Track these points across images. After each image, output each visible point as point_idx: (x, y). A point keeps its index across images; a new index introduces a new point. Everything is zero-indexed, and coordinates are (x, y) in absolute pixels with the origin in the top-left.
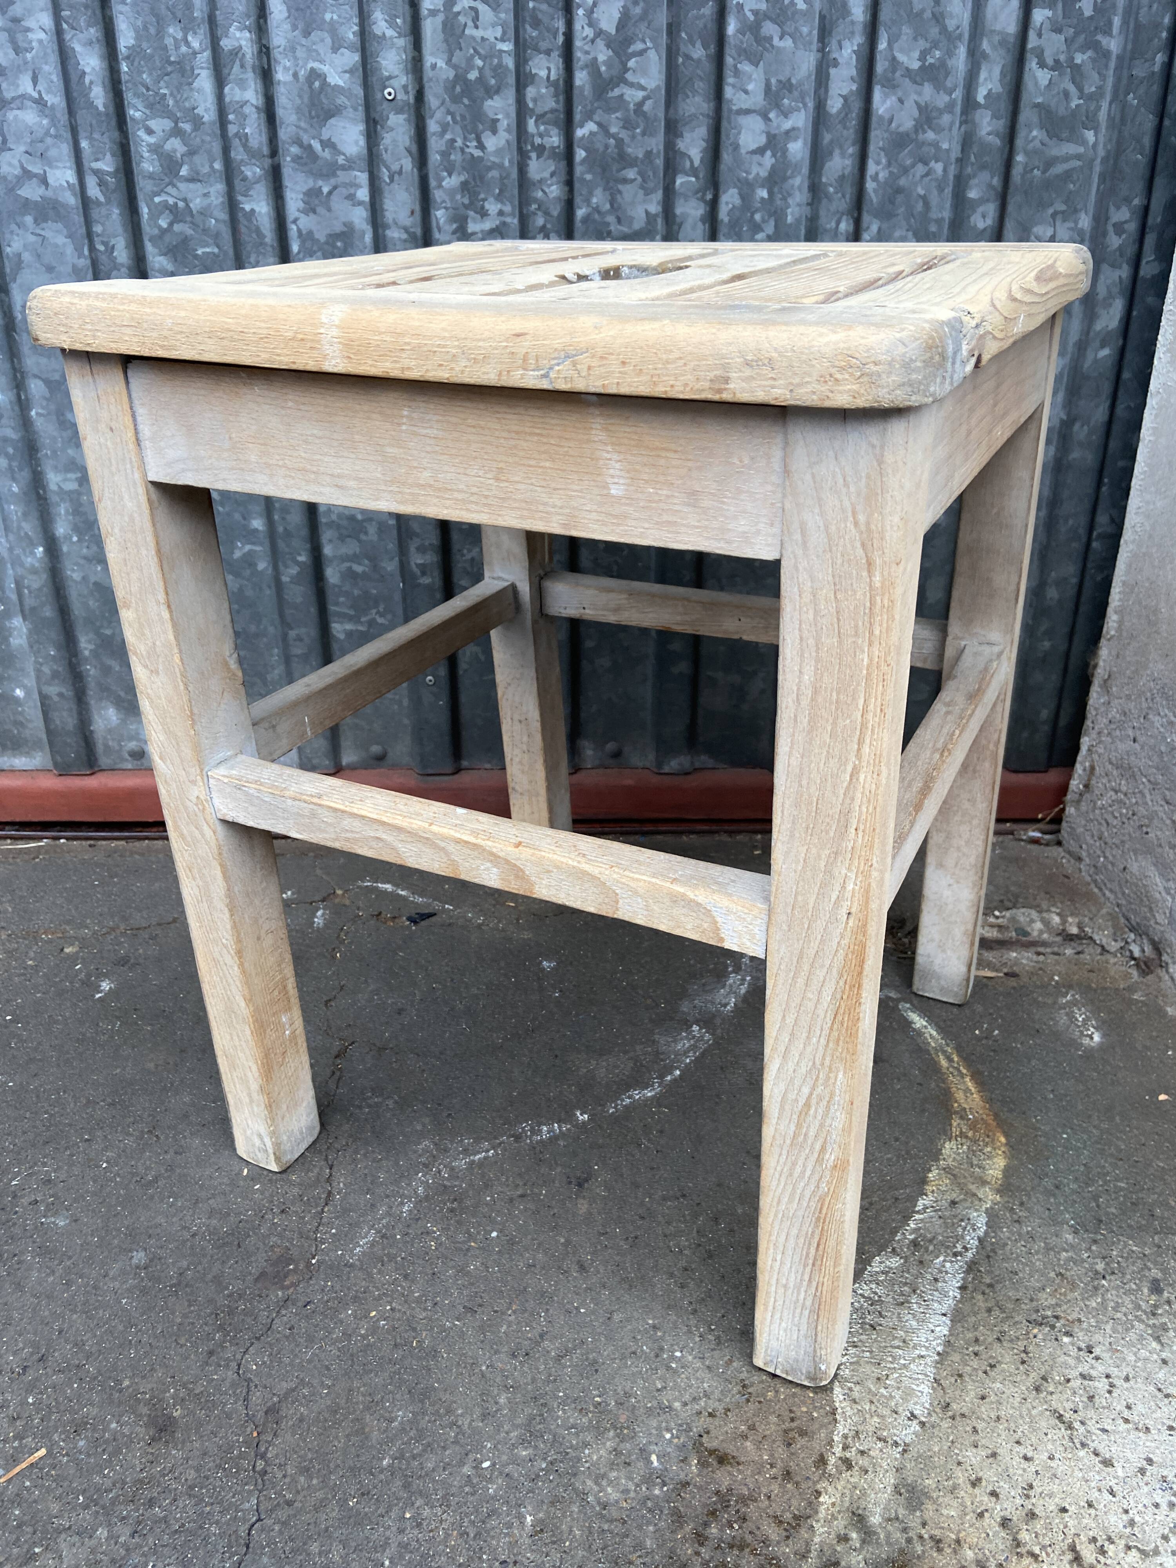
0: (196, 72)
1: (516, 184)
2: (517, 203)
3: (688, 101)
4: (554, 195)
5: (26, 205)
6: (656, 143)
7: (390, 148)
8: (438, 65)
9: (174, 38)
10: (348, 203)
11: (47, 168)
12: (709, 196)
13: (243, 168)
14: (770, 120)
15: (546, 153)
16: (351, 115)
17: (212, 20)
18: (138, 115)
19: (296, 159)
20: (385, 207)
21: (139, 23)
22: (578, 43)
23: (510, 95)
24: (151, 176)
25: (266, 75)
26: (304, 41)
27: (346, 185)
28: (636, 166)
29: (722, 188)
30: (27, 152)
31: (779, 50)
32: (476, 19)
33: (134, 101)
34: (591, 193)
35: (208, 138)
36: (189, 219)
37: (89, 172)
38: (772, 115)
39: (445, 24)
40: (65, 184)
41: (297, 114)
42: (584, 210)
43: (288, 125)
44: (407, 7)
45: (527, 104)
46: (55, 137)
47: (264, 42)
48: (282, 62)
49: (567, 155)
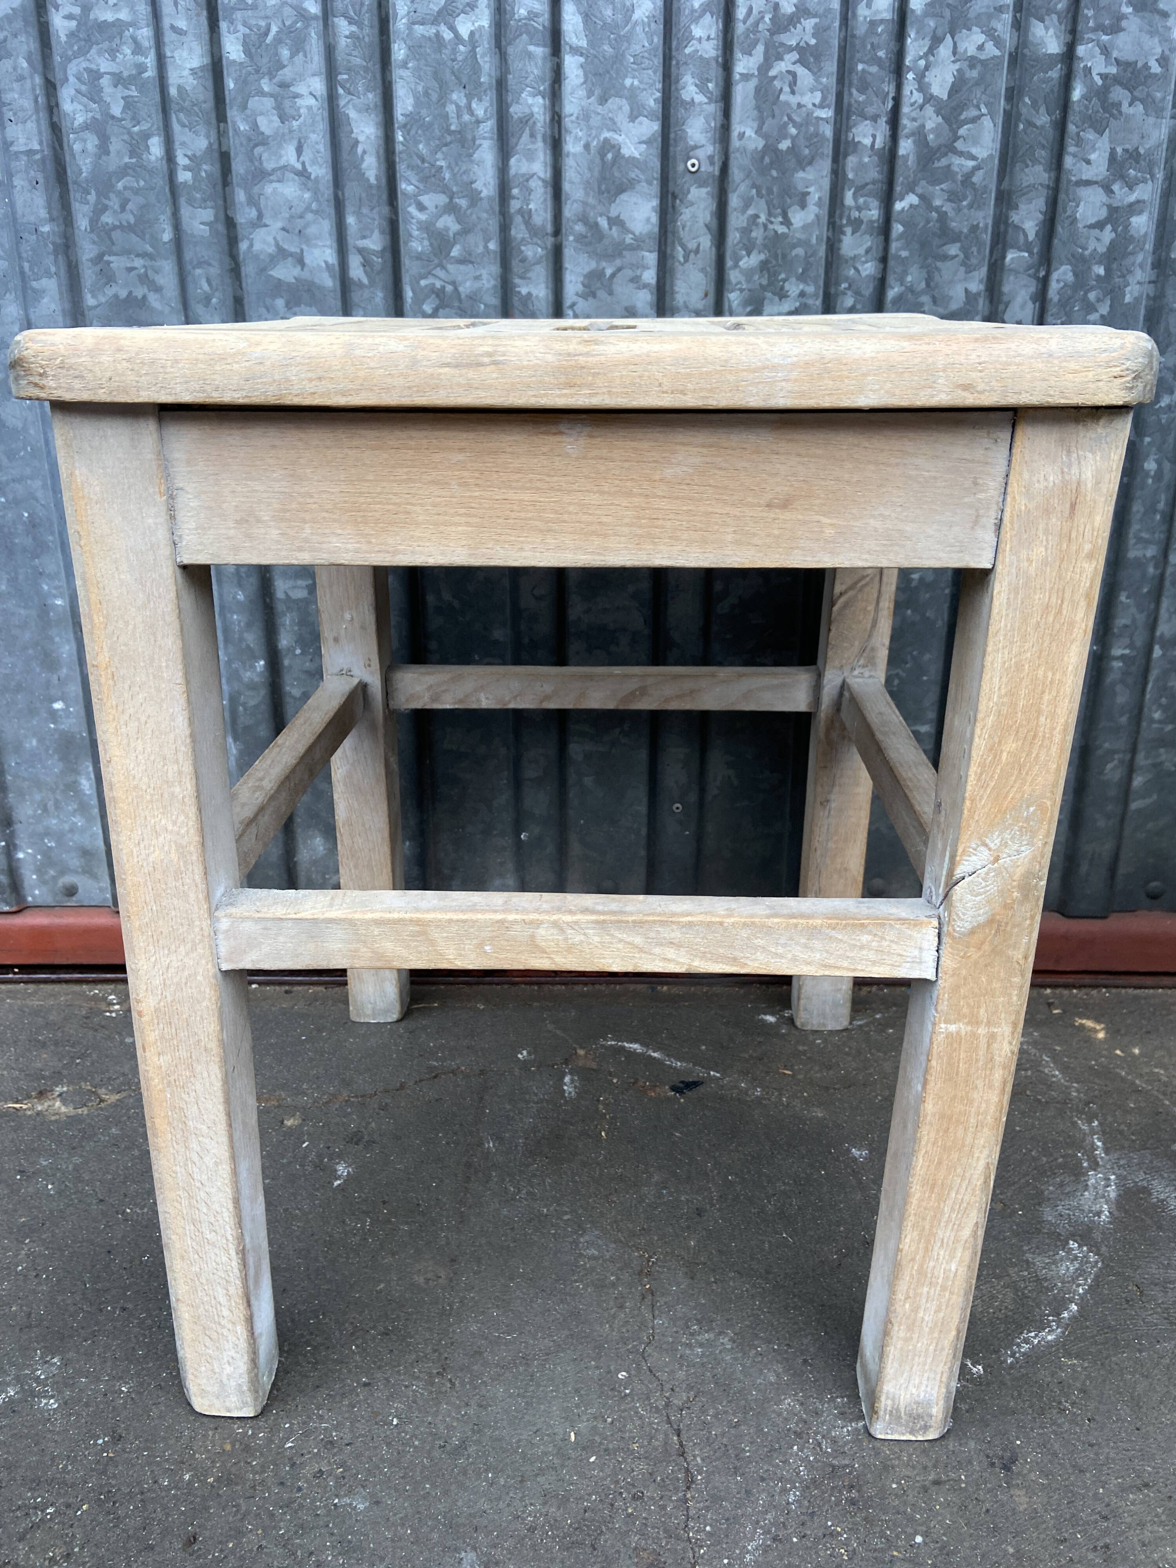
0: (478, 142)
1: (823, 262)
2: (821, 283)
3: (1026, 170)
4: (867, 272)
5: (278, 287)
6: (984, 217)
7: (689, 224)
8: (747, 134)
9: (458, 106)
10: (631, 285)
11: (304, 247)
12: (1042, 274)
13: (523, 248)
14: (1112, 192)
15: (863, 227)
16: (645, 190)
17: (501, 86)
18: (410, 189)
19: (580, 238)
20: (676, 289)
21: (420, 88)
22: (905, 109)
23: (825, 166)
24: (419, 257)
25: (556, 145)
26: (599, 109)
27: (633, 266)
28: (960, 241)
29: (1054, 264)
30: (283, 229)
31: (1128, 118)
32: (793, 84)
33: (409, 174)
34: (905, 273)
35: (485, 215)
36: (456, 304)
37: (354, 250)
38: (1116, 187)
39: (758, 90)
40: (324, 265)
41: (585, 189)
42: (896, 290)
43: (575, 201)
44: (720, 70)
45: (845, 174)
46: (316, 212)
47: (557, 109)
48: (574, 131)
49: (885, 229)
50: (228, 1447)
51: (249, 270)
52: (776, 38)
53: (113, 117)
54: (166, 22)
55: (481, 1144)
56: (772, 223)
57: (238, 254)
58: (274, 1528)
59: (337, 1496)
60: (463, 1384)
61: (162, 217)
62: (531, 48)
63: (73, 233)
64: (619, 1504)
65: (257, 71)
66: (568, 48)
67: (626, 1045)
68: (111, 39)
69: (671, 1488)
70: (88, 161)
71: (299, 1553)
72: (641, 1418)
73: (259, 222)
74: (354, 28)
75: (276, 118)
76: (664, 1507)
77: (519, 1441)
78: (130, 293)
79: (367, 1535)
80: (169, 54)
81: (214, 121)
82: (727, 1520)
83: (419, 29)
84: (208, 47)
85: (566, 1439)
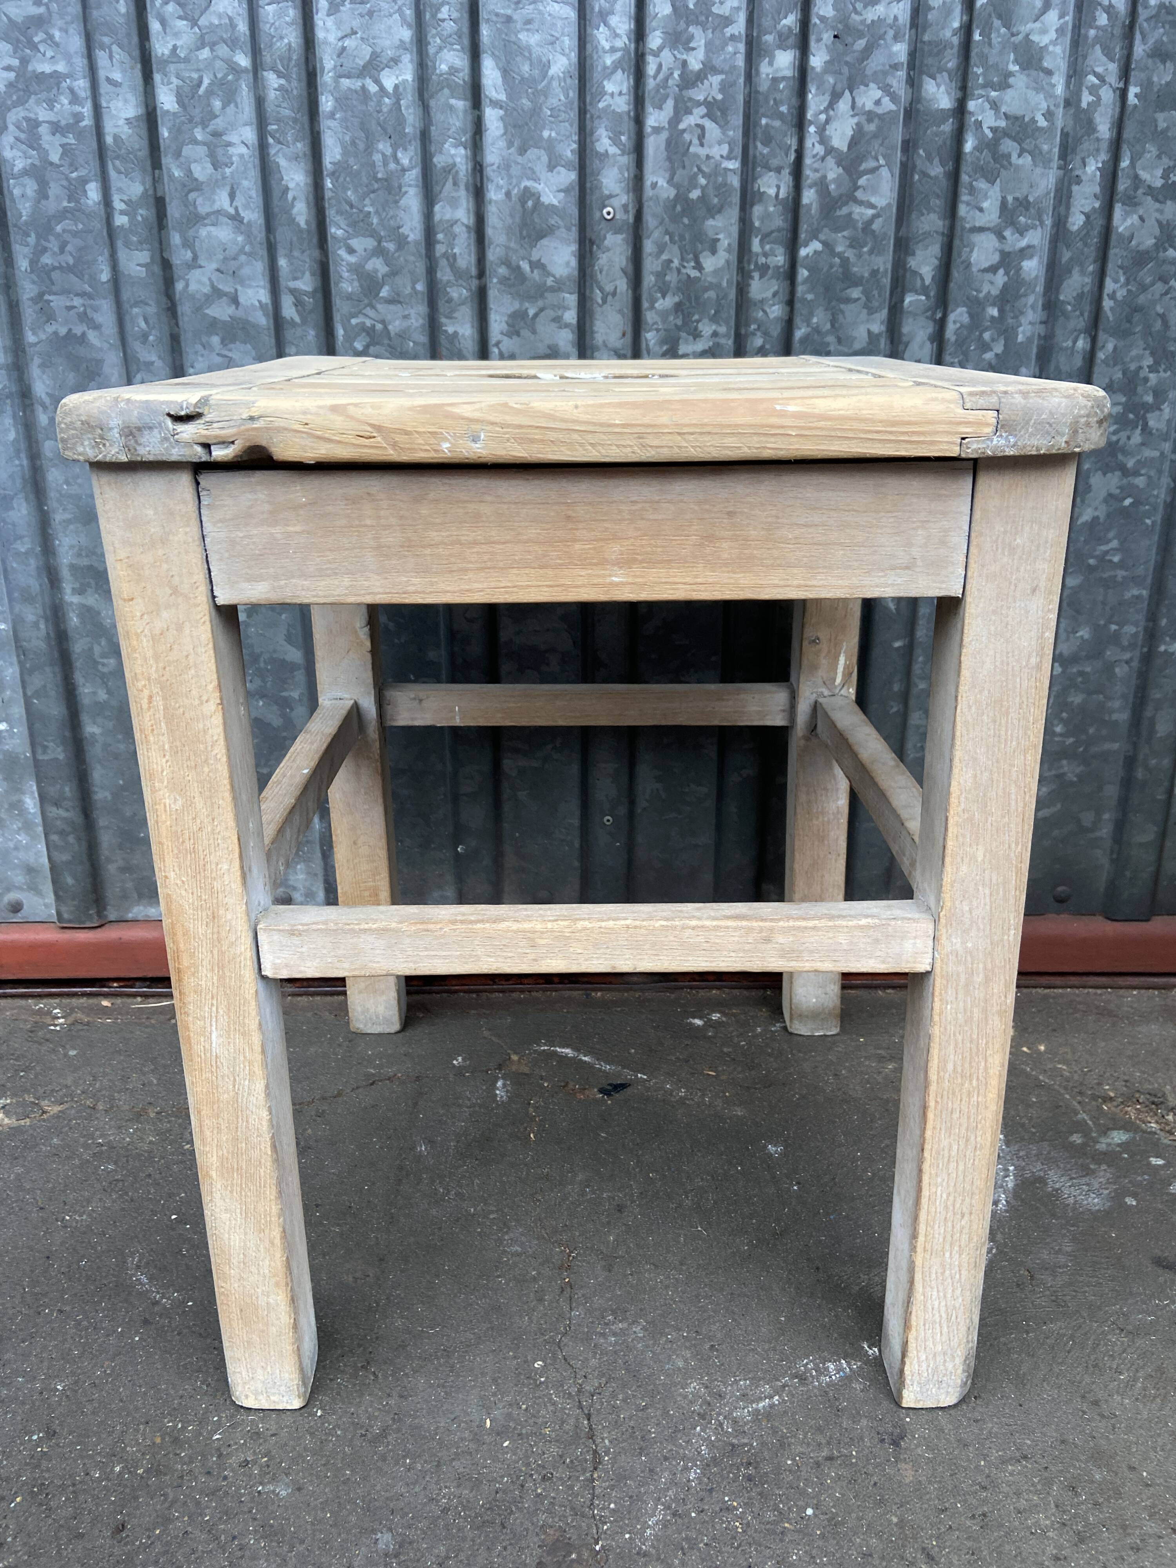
0: (403, 190)
1: (734, 304)
2: (732, 323)
3: (922, 218)
4: (775, 314)
5: (214, 325)
6: (884, 262)
7: (605, 268)
8: (660, 184)
9: (383, 154)
10: (554, 325)
11: (239, 288)
12: (939, 315)
13: (448, 289)
14: (1004, 238)
15: (770, 272)
16: (564, 235)
17: (425, 137)
18: (340, 233)
19: (504, 281)
20: (595, 329)
22: (808, 161)
23: (733, 214)
24: (349, 297)
25: (478, 193)
26: (519, 159)
27: (553, 307)
28: (861, 285)
29: (951, 307)
30: (218, 270)
31: (1018, 168)
32: (701, 137)
33: (338, 218)
34: (811, 314)
35: (412, 258)
36: (386, 342)
37: (286, 291)
38: (1007, 233)
39: (669, 142)
40: (257, 304)
41: (507, 234)
42: (803, 330)
43: (498, 245)
44: (632, 123)
45: (752, 223)
46: (249, 255)
47: (478, 159)
48: (495, 180)
49: (791, 274)
50: (158, 1440)
51: (185, 309)
52: (684, 93)
53: (51, 164)
54: (102, 74)
55: (413, 1148)
56: (685, 267)
57: (174, 293)
58: (201, 1515)
59: (261, 1484)
60: (385, 1377)
61: (100, 258)
62: (453, 101)
63: (14, 275)
64: (529, 1484)
65: (191, 121)
66: (488, 101)
67: (558, 1050)
68: (49, 90)
69: (579, 1468)
70: (27, 205)
71: (223, 1537)
72: (554, 1404)
73: (194, 264)
74: (282, 81)
75: (209, 166)
76: (571, 1487)
77: (437, 1428)
78: (70, 330)
79: (289, 1519)
80: (104, 104)
81: (149, 168)
82: (631, 1497)
83: (346, 83)
84: (142, 98)
85: (482, 1425)
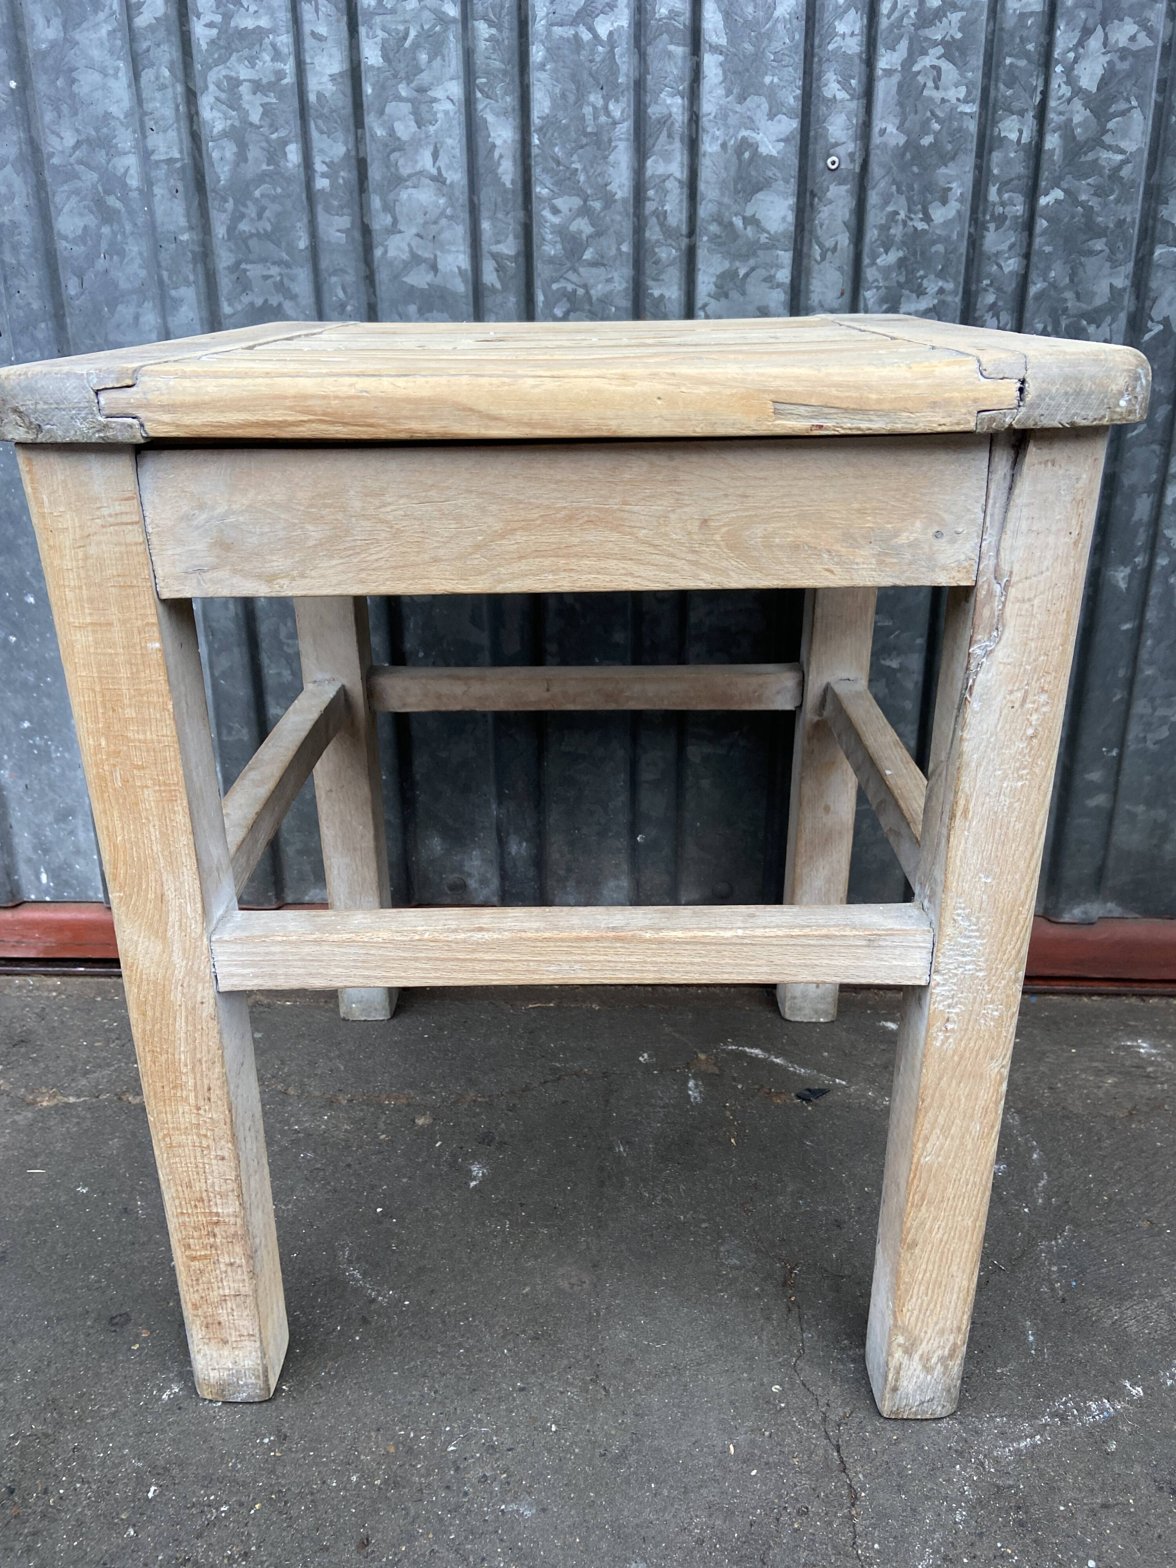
0: (613, 144)
1: (964, 258)
2: (961, 279)
4: (1011, 268)
5: (411, 293)
6: (1132, 212)
7: (827, 222)
8: (888, 131)
9: (595, 108)
10: (765, 285)
11: (438, 253)
13: (657, 250)
15: (1007, 222)
16: (782, 188)
17: (639, 86)
18: (545, 192)
19: (714, 238)
20: (812, 288)
21: (557, 90)
22: (1053, 103)
23: (968, 161)
24: (551, 261)
25: (693, 145)
26: (738, 108)
27: (767, 266)
28: (1106, 236)
30: (418, 235)
32: (937, 79)
33: (544, 177)
34: (1049, 268)
35: (619, 217)
36: (587, 307)
37: (488, 255)
39: (900, 86)
40: (456, 270)
41: (721, 189)
42: (1038, 286)
43: (710, 201)
44: (864, 66)
45: (989, 170)
46: (451, 218)
47: (695, 109)
48: (711, 131)
49: (1029, 226)
50: (392, 1450)
51: (383, 276)
52: (922, 32)
53: (251, 124)
54: (307, 28)
55: (611, 1148)
56: (912, 219)
57: (373, 261)
58: (445, 1532)
59: (504, 1502)
60: (617, 1393)
61: (299, 224)
62: (672, 48)
63: (211, 242)
64: (784, 1519)
65: (395, 76)
66: (707, 46)
67: (747, 1050)
68: (251, 46)
69: (836, 1504)
70: (226, 169)
71: (471, 1559)
72: (799, 1432)
73: (394, 229)
74: (493, 31)
75: (413, 124)
76: (830, 1523)
77: (679, 1452)
78: (266, 301)
79: (537, 1542)
80: (308, 60)
81: (352, 128)
82: (895, 1538)
83: (558, 31)
84: (346, 53)
85: (726, 1451)
